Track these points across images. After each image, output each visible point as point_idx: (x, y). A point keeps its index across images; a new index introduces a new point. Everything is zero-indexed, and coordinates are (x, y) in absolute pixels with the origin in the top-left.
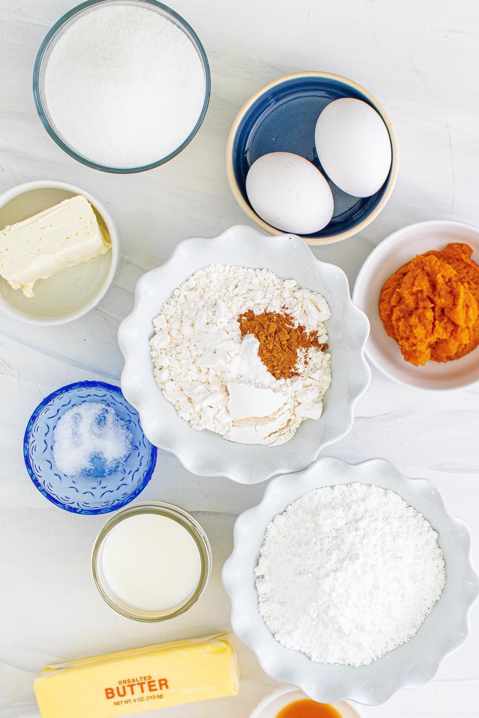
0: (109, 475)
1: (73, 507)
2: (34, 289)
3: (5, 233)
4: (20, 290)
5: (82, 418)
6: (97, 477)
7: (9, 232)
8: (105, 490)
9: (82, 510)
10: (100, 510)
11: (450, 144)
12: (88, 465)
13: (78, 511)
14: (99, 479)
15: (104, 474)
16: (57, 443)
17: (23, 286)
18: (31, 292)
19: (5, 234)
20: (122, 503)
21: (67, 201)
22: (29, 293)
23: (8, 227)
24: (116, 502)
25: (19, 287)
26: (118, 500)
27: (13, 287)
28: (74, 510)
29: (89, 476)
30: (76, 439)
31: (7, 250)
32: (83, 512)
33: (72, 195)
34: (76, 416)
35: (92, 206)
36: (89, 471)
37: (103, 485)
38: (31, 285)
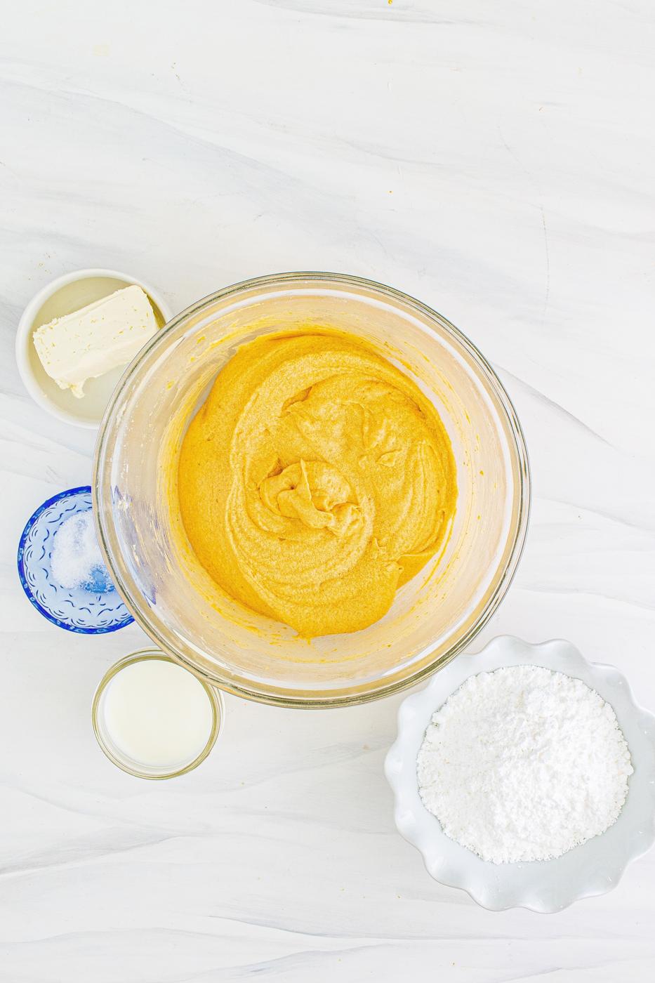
0: (109, 591)
1: (66, 623)
2: (85, 389)
3: (52, 326)
4: (69, 390)
5: (86, 526)
6: (96, 592)
7: (57, 325)
8: (103, 608)
9: (76, 628)
10: (95, 630)
11: (545, 229)
12: (89, 579)
13: (71, 628)
14: (99, 595)
15: (105, 590)
16: (57, 550)
17: (72, 386)
18: (81, 392)
19: (52, 328)
20: (120, 624)
21: (120, 291)
22: (78, 393)
23: (55, 321)
24: (114, 623)
25: (68, 387)
26: (116, 620)
27: (60, 387)
28: (66, 627)
29: (89, 590)
30: (77, 548)
31: (54, 345)
32: (77, 630)
33: (126, 284)
34: (80, 523)
35: (148, 296)
36: (89, 585)
37: (102, 602)
38: (81, 384)
